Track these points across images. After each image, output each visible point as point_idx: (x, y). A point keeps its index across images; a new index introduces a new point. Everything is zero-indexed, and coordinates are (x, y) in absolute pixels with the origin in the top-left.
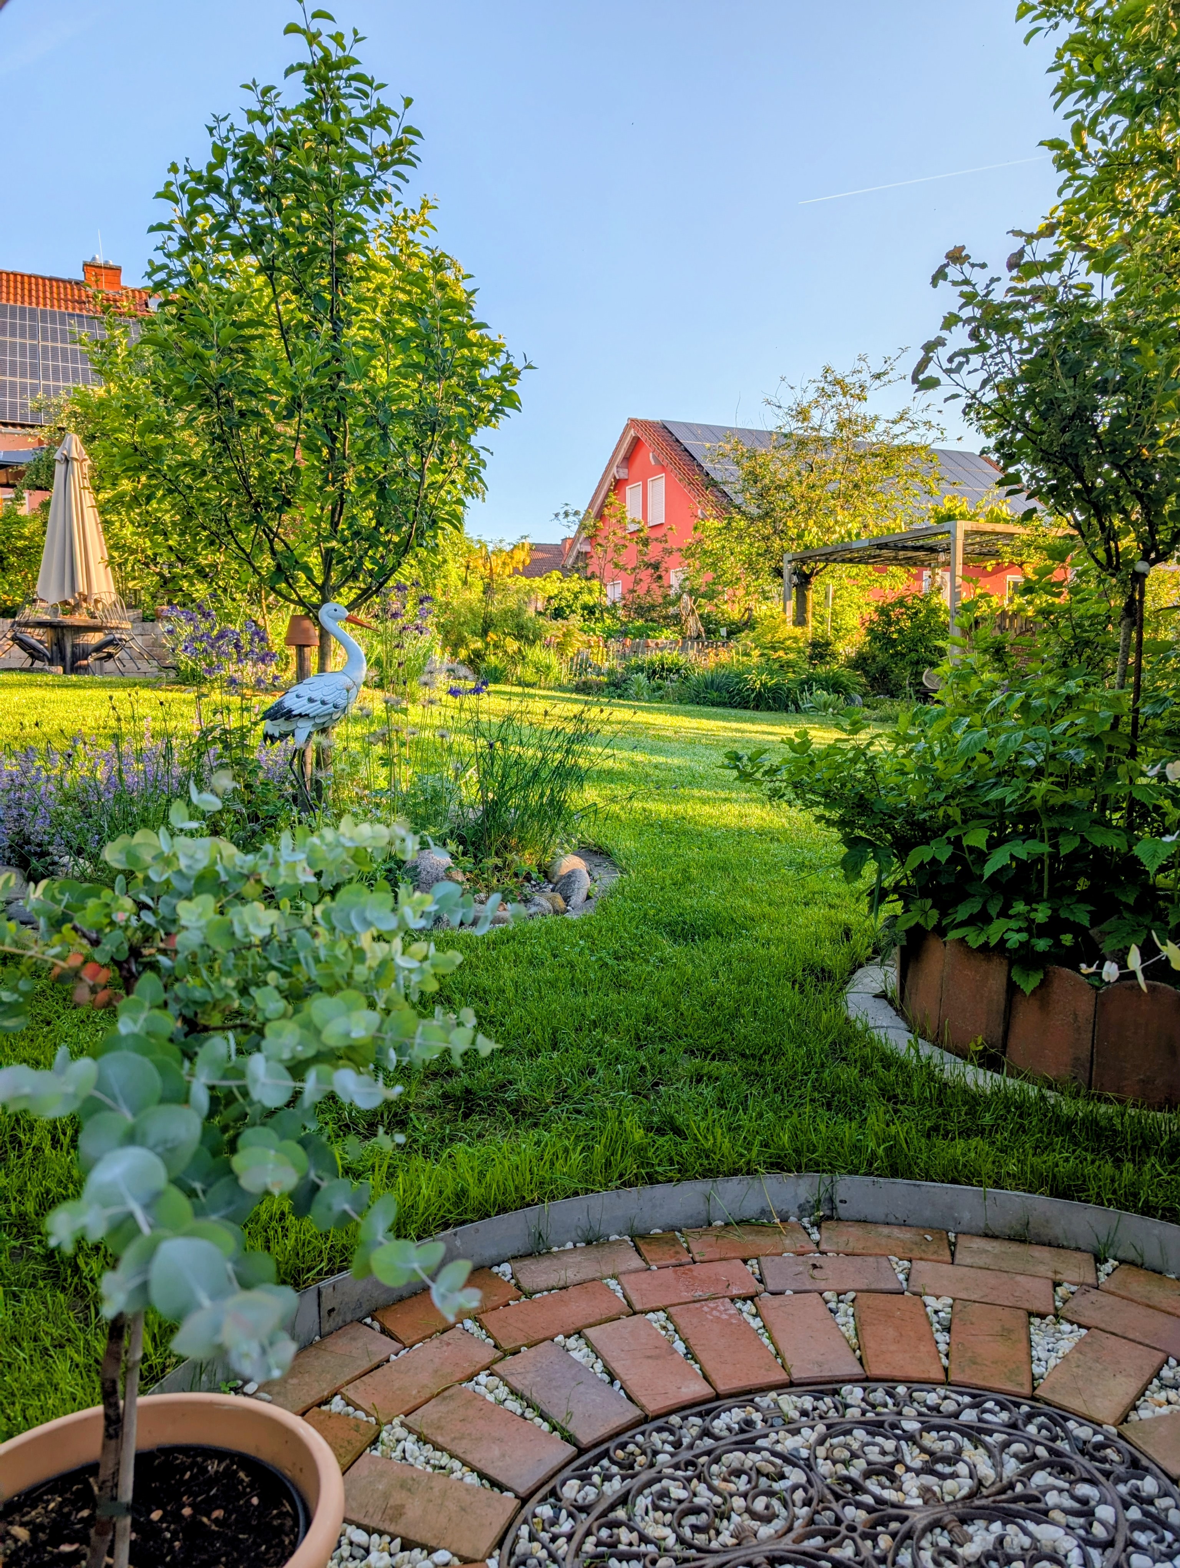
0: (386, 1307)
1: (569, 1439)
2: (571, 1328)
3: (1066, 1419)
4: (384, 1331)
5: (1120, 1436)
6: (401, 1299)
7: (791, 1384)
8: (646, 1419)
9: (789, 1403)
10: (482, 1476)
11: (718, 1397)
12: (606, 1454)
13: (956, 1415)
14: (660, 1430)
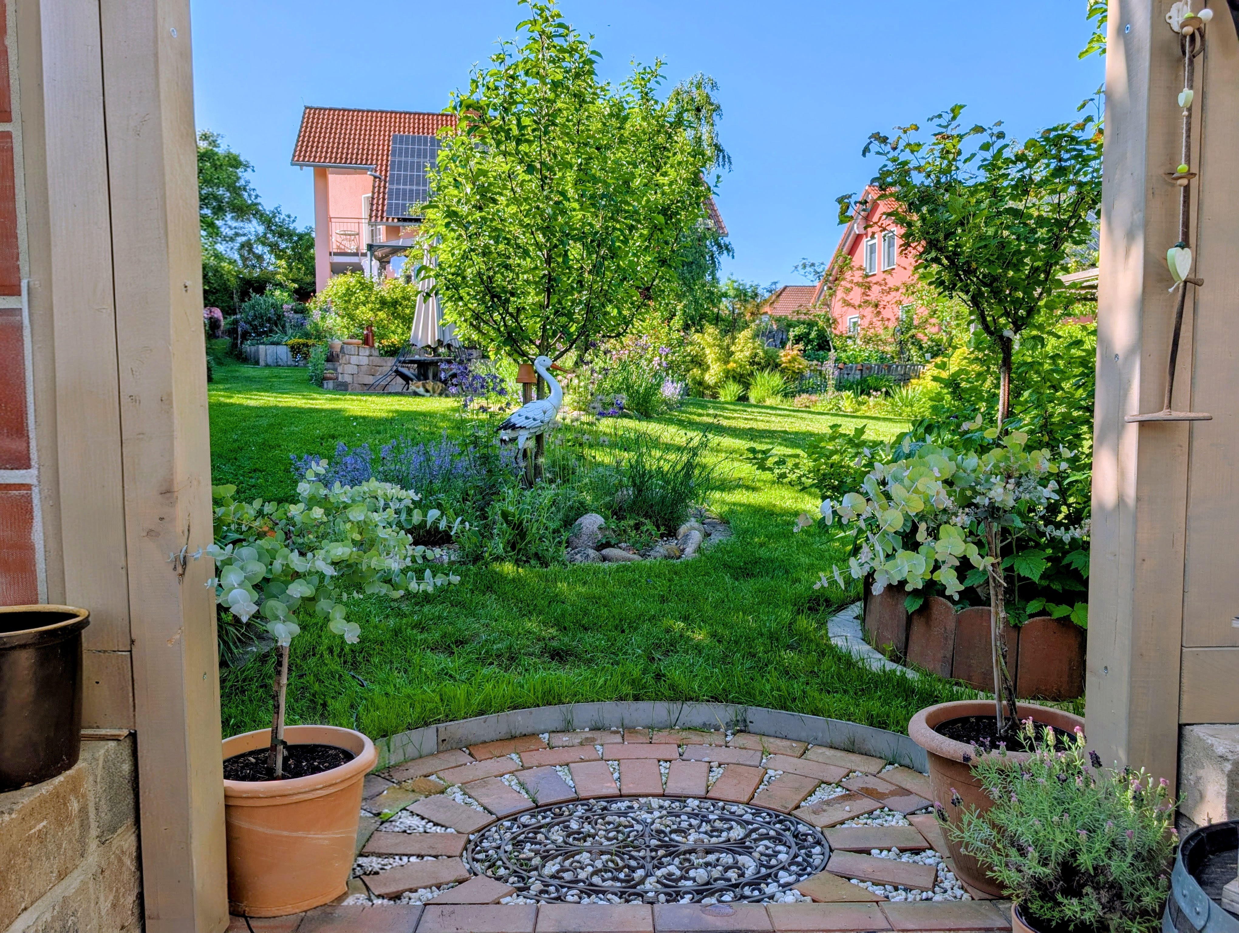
0: (475, 745)
1: (534, 802)
2: (563, 762)
3: (798, 823)
4: (470, 754)
5: (822, 833)
6: (485, 742)
7: (664, 795)
8: (578, 799)
9: (655, 802)
10: (485, 808)
11: (621, 796)
12: (550, 810)
13: (741, 816)
14: (582, 805)
